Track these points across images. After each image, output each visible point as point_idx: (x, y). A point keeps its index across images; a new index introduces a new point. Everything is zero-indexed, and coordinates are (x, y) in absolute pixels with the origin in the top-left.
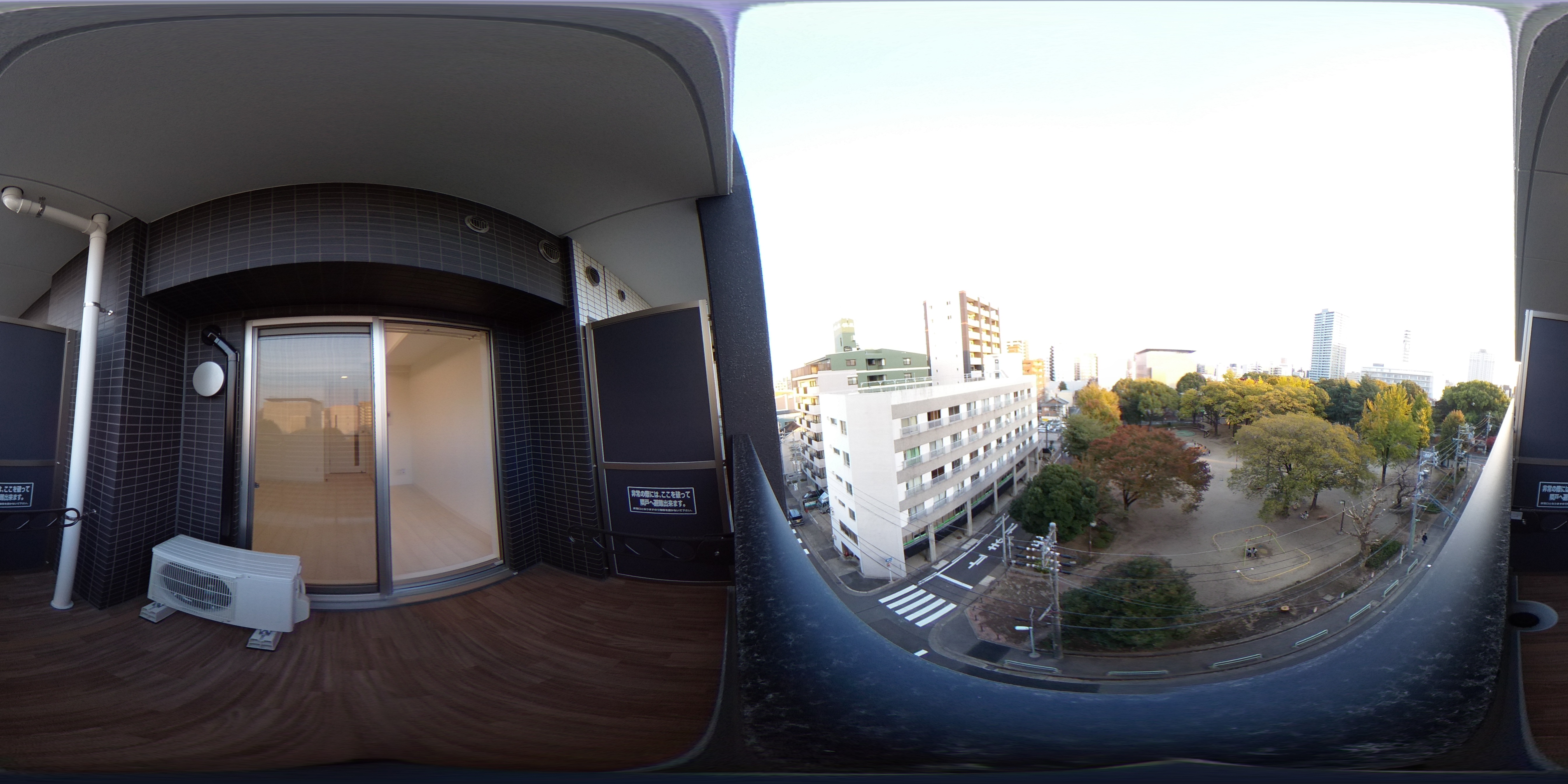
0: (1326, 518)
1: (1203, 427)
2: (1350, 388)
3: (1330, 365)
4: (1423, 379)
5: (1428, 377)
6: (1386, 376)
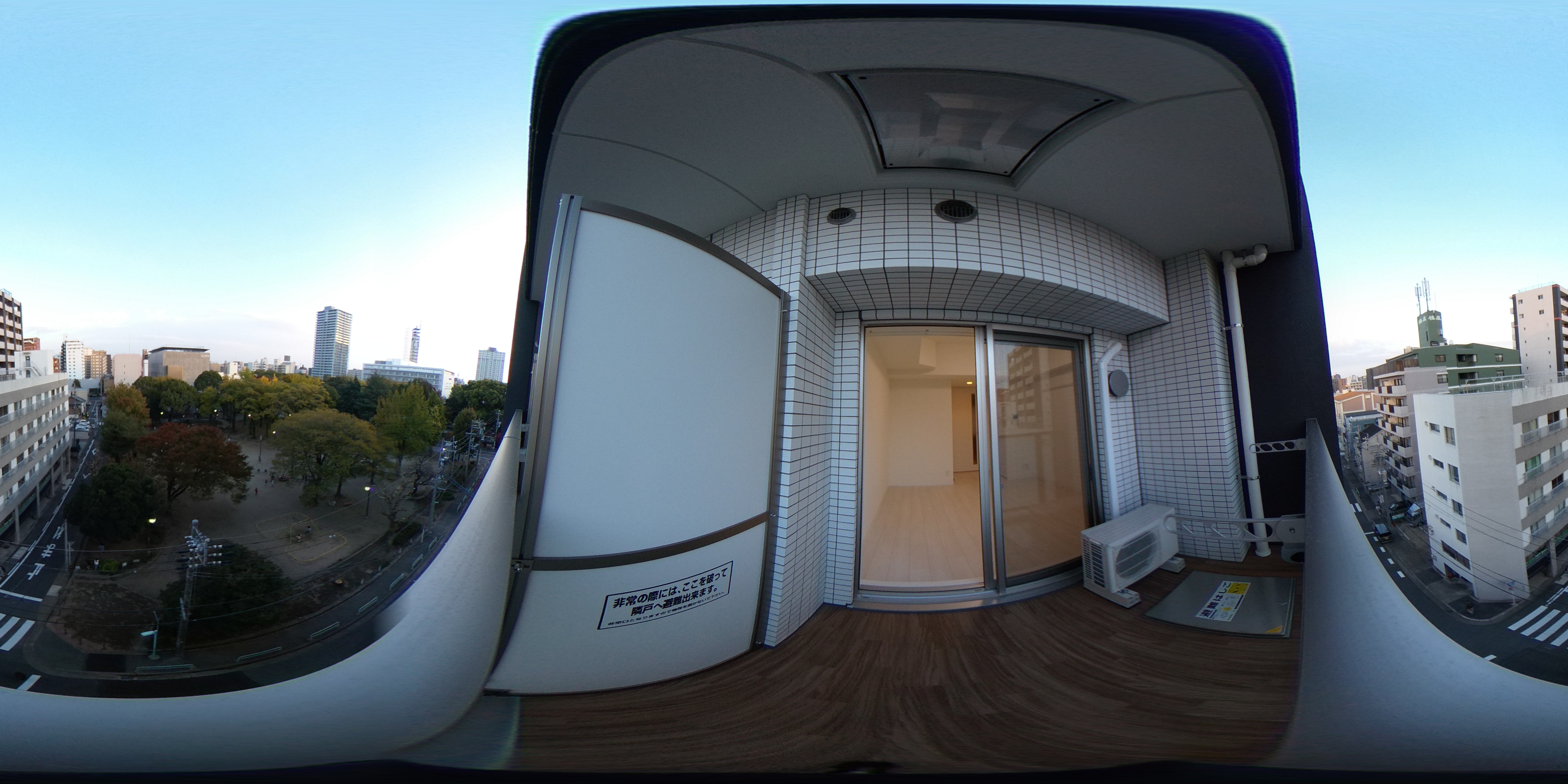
0: (351, 505)
3: (334, 361)
4: (433, 377)
5: (438, 376)
6: (394, 374)
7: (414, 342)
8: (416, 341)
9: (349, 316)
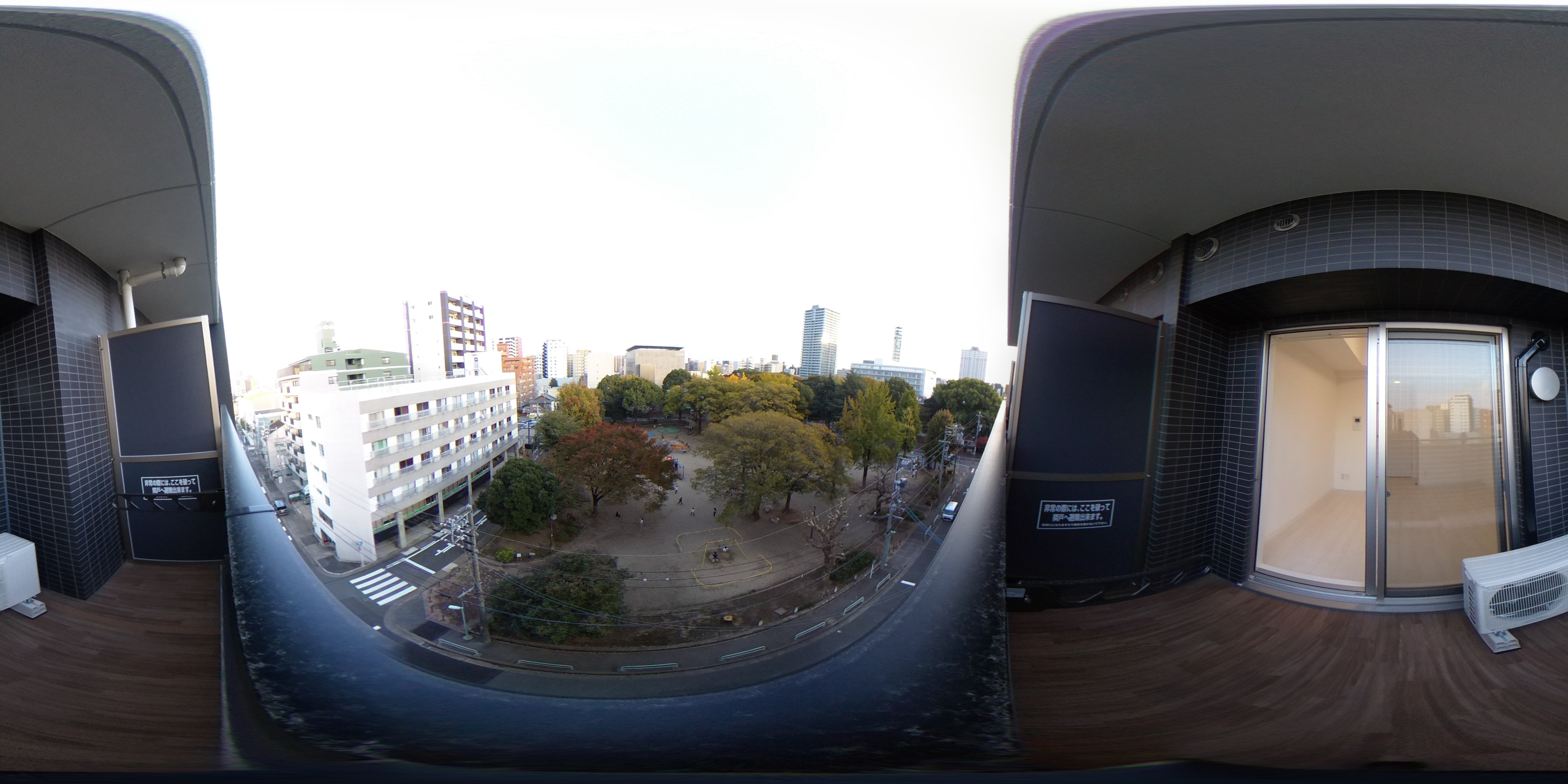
1: (688, 424)
2: (834, 386)
3: (820, 362)
4: (914, 376)
5: (919, 375)
6: (876, 373)
7: (897, 341)
8: (899, 340)
9: (837, 315)
